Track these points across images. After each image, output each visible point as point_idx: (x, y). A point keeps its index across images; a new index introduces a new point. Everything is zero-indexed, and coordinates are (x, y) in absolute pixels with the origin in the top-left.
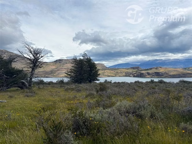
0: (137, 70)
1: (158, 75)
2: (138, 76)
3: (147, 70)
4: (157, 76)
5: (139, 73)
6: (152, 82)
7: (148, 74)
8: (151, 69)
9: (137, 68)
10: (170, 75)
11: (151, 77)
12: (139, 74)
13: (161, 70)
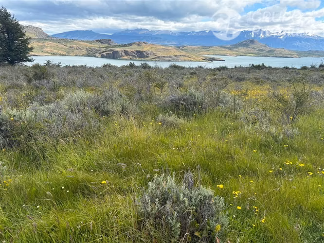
0: (107, 45)
1: (141, 55)
2: (108, 57)
3: (124, 46)
4: (140, 57)
5: (111, 50)
6: (132, 66)
7: (126, 53)
8: (130, 45)
9: (108, 42)
10: (159, 57)
11: (131, 59)
12: (112, 52)
13: (145, 48)
